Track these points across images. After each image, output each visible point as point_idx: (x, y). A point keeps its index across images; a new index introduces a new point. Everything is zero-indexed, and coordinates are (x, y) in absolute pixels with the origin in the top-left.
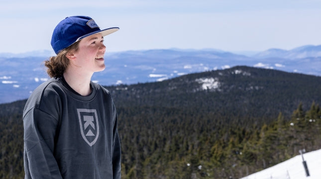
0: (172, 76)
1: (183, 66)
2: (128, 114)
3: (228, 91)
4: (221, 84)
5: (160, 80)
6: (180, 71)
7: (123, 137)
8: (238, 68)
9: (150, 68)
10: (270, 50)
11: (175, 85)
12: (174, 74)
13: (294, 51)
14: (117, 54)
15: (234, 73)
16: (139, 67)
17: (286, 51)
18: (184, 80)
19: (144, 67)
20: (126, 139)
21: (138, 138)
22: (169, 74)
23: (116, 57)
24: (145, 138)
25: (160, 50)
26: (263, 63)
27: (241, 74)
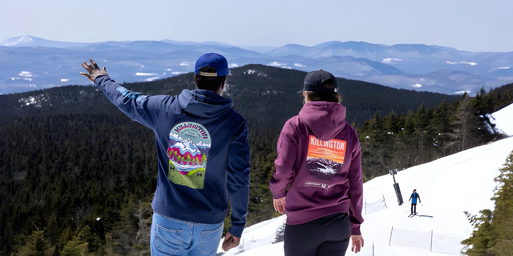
0: (164, 75)
1: (179, 63)
2: (113, 122)
3: (239, 95)
4: (230, 87)
5: (150, 80)
6: (175, 69)
7: (111, 153)
8: (251, 66)
9: (136, 64)
10: (287, 46)
11: (172, 87)
12: (167, 72)
13: (316, 47)
14: (93, 45)
15: (247, 73)
16: (122, 62)
17: (307, 48)
18: (183, 81)
19: (129, 63)
20: (116, 155)
21: (131, 153)
22: (160, 72)
23: (92, 49)
24: (140, 154)
25: (150, 42)
26: (279, 61)
27: (255, 74)
